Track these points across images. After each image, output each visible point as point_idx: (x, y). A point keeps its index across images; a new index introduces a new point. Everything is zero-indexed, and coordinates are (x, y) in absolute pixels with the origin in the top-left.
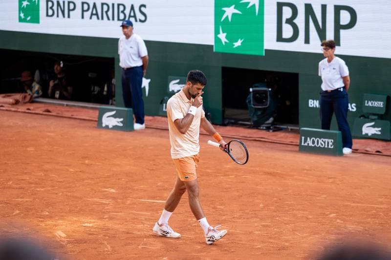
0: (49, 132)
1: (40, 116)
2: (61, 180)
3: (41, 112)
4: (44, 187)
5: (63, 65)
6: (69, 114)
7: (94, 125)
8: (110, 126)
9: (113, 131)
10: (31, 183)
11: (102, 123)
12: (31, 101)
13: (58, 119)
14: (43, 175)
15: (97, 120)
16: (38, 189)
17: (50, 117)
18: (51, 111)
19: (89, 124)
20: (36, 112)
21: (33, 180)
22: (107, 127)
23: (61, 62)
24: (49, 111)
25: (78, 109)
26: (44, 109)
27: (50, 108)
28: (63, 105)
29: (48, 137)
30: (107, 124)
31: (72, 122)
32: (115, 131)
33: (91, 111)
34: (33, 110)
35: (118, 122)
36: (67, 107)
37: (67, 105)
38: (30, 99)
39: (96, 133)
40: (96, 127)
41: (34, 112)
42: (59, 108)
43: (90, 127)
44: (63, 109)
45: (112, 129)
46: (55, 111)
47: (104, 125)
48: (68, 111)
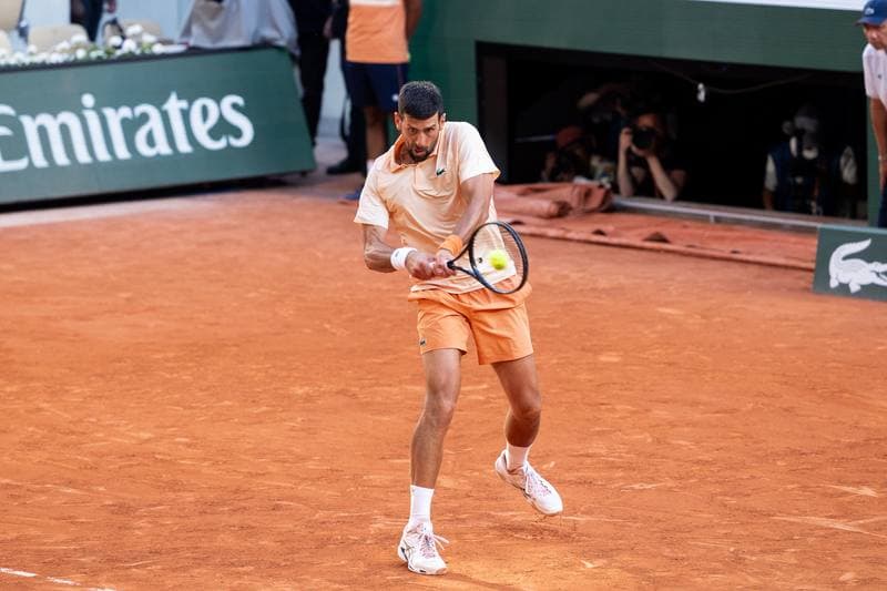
0: (667, 305)
1: (634, 252)
2: (706, 457)
3: (638, 243)
4: (653, 480)
5: (706, 96)
6: (724, 249)
7: (803, 283)
8: (854, 288)
9: (856, 302)
10: (612, 466)
11: (829, 277)
12: (604, 208)
13: (691, 263)
14: (649, 440)
15: (812, 266)
16: (637, 486)
17: (670, 256)
18: (668, 237)
19: (788, 279)
20: (624, 241)
21: (621, 457)
22: (844, 288)
23: (701, 86)
24: (664, 240)
25: (750, 232)
26: (648, 232)
27: (666, 231)
28: (705, 219)
29: (663, 318)
30: (844, 280)
31: (736, 272)
32: (870, 303)
33: (793, 239)
34: (614, 234)
35: (878, 274)
36: (719, 226)
37: (718, 220)
38: (603, 203)
39: (807, 307)
40: (806, 289)
41: (615, 240)
42: (695, 230)
43: (791, 290)
44: (707, 233)
45: (858, 295)
46: (680, 237)
47: (834, 284)
48: (722, 239)
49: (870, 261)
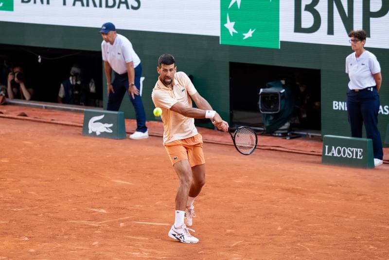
0: (26, 140)
1: (14, 120)
2: (42, 198)
3: (16, 117)
4: (21, 207)
5: (41, 60)
6: (49, 119)
7: (78, 132)
8: (98, 133)
9: (98, 138)
10: (6, 202)
11: (88, 129)
12: (2, 103)
13: (35, 124)
14: (20, 192)
15: (82, 125)
16: (15, 210)
17: (28, 122)
18: (27, 114)
19: (73, 130)
20: (10, 116)
21: (9, 198)
22: (94, 133)
23: (39, 57)
24: (25, 115)
25: (58, 112)
26: (19, 112)
27: (26, 112)
28: (41, 107)
29: (25, 145)
30: (94, 130)
31: (53, 128)
32: (104, 139)
33: (75, 115)
34: (6, 113)
35: (107, 128)
36: (47, 110)
37: (46, 108)
38: (2, 101)
39: (80, 141)
40: (80, 134)
41: (7, 116)
42: (37, 111)
43: (74, 134)
44: (42, 113)
45: (99, 136)
46: (32, 114)
47: (90, 132)
48: (47, 115)
49: (104, 123)
